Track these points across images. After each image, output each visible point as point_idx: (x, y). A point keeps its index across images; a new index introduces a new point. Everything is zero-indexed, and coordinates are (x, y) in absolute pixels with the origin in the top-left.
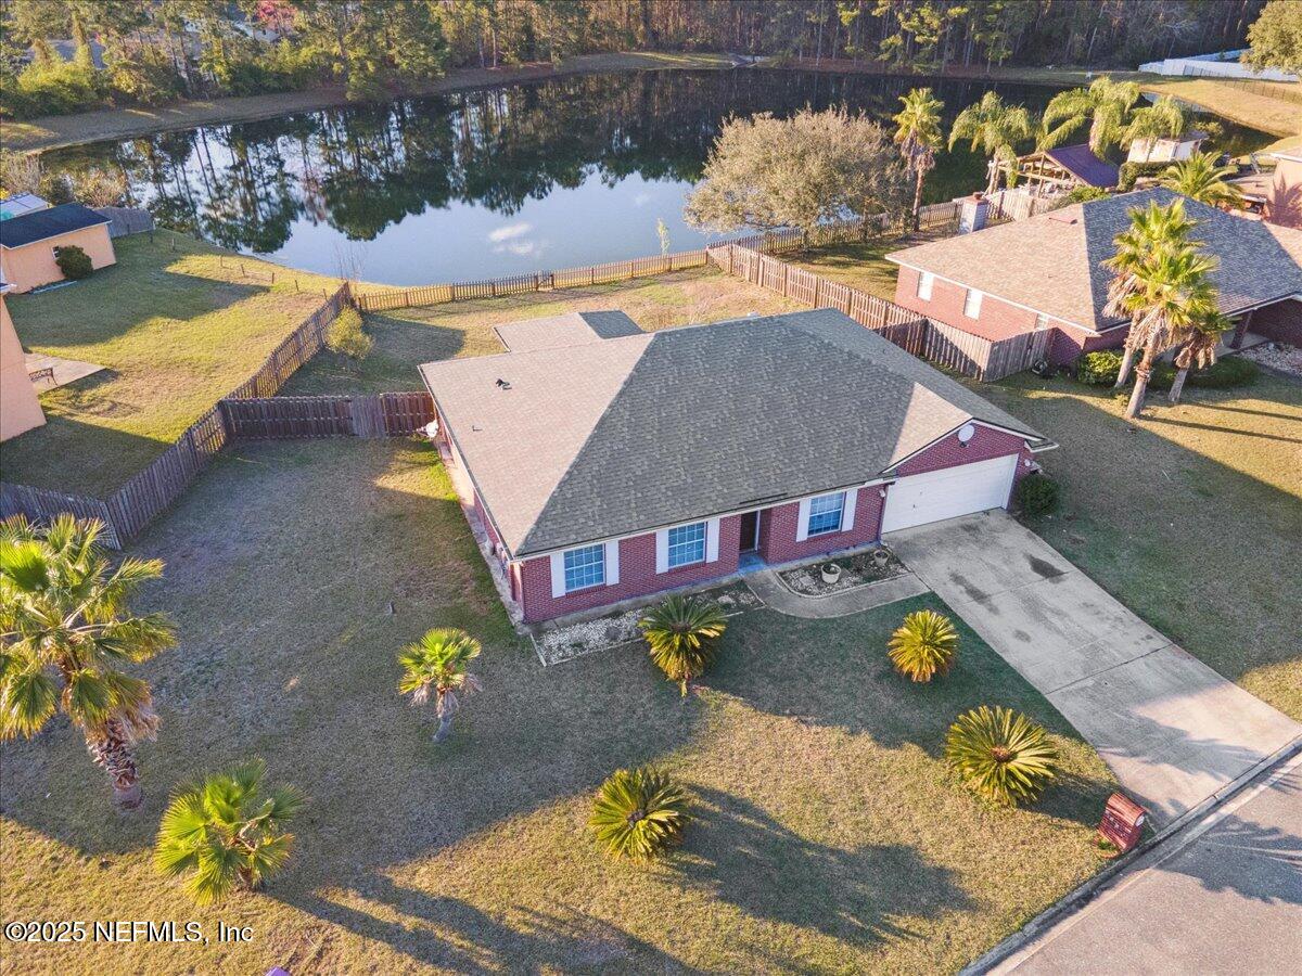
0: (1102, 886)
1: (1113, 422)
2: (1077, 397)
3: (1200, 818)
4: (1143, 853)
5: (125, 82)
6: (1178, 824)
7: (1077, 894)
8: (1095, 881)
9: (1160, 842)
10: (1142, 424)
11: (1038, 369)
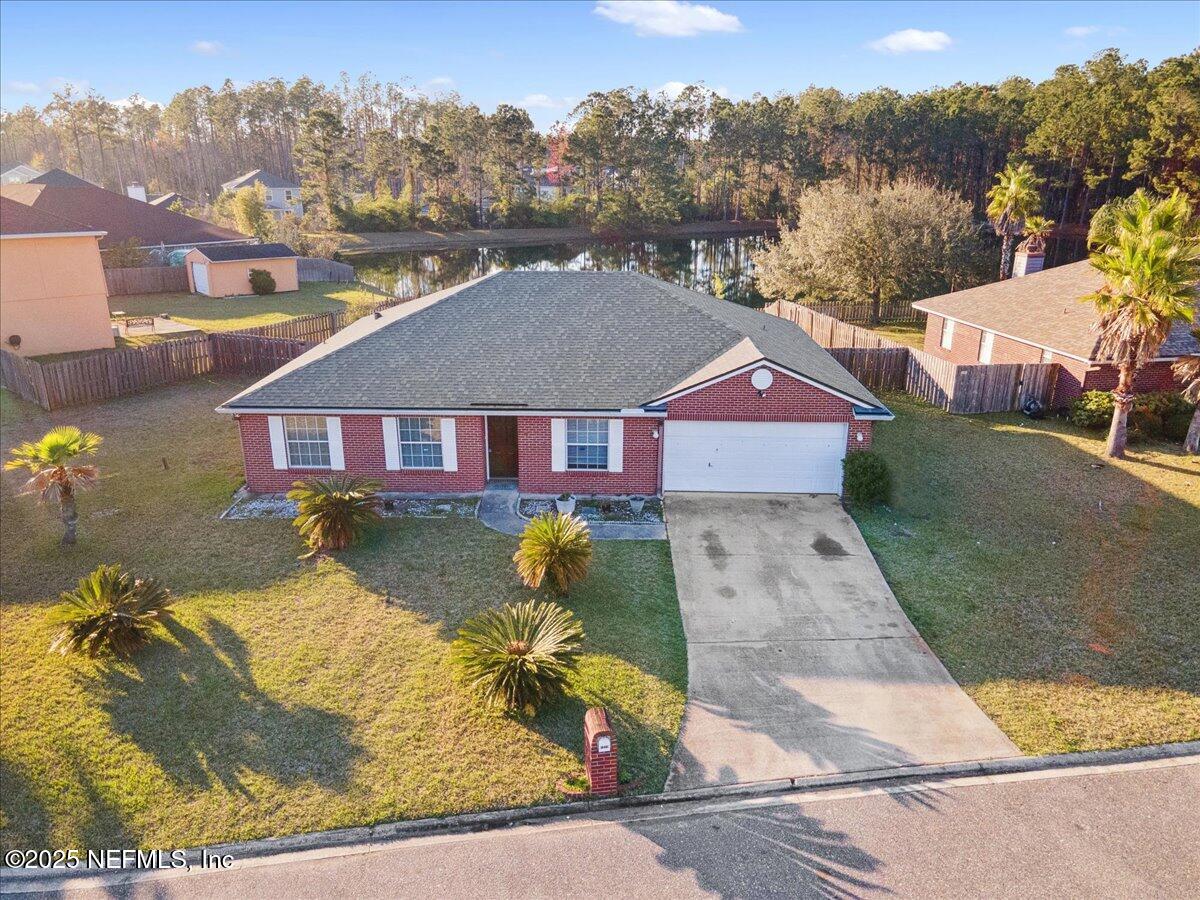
0: (529, 820)
1: (1081, 456)
2: (1055, 434)
3: (746, 795)
4: (623, 805)
5: (433, 213)
6: (706, 791)
7: (484, 816)
8: (523, 812)
9: (659, 802)
10: (1117, 462)
11: (1028, 409)
